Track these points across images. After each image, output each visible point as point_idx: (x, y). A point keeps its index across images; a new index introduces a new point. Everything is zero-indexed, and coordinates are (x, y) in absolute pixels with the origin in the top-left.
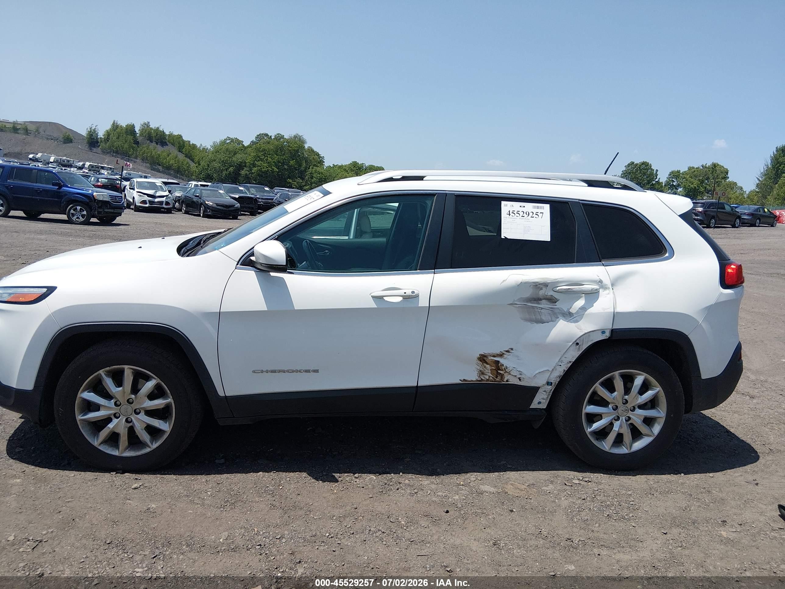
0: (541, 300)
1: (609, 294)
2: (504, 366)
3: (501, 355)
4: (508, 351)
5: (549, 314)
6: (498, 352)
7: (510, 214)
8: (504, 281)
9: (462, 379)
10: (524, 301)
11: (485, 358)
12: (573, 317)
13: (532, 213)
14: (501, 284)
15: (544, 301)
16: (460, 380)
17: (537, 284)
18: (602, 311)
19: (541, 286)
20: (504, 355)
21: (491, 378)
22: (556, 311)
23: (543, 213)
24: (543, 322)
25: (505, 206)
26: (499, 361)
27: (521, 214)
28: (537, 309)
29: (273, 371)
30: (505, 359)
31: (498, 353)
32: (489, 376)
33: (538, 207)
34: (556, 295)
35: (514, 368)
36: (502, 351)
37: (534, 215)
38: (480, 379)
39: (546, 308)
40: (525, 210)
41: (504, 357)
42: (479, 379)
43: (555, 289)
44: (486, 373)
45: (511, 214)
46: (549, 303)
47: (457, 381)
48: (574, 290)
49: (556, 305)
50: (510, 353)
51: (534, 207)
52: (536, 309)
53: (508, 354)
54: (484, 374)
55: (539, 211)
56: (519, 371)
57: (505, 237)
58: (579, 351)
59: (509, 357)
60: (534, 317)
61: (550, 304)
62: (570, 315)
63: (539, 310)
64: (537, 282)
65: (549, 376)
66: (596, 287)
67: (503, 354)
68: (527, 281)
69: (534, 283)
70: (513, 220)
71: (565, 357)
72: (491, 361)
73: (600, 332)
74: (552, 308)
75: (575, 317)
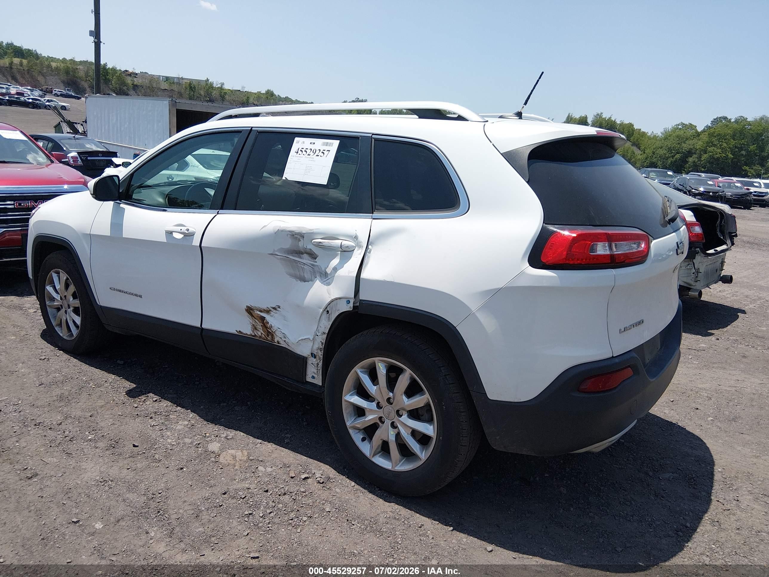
0: (302, 253)
2: (269, 324)
3: (268, 311)
4: (274, 308)
5: (311, 271)
6: (264, 307)
7: (297, 152)
8: (265, 226)
9: (238, 330)
10: (285, 253)
11: (252, 311)
12: (328, 278)
13: (319, 151)
14: (262, 229)
15: (305, 255)
16: (236, 331)
17: (294, 233)
18: (347, 274)
19: (298, 237)
20: (271, 312)
21: (263, 336)
22: (316, 269)
23: (329, 151)
24: (305, 281)
25: (297, 143)
26: (265, 317)
27: (308, 151)
28: (300, 264)
29: (120, 291)
30: (272, 316)
31: (265, 309)
32: (261, 333)
33: (327, 144)
34: (315, 250)
35: (278, 328)
36: (269, 307)
37: (321, 154)
38: (254, 335)
39: (308, 264)
40: (313, 147)
41: (271, 314)
42: (252, 334)
43: (311, 242)
44: (258, 329)
45: (300, 152)
46: (310, 259)
47: (233, 331)
48: (324, 244)
49: (316, 262)
50: (277, 311)
51: (324, 144)
52: (299, 264)
53: (275, 311)
54: (257, 330)
55: (327, 148)
56: (283, 333)
57: (286, 178)
58: (329, 321)
59: (276, 315)
60: (298, 273)
61: (312, 260)
62: (326, 276)
63: (302, 266)
64: (293, 231)
65: (313, 347)
66: (352, 244)
67: (270, 310)
68: (284, 228)
69: (290, 231)
70: (298, 159)
71: (320, 327)
72: (257, 315)
73: (345, 301)
74: (313, 265)
75: (329, 277)
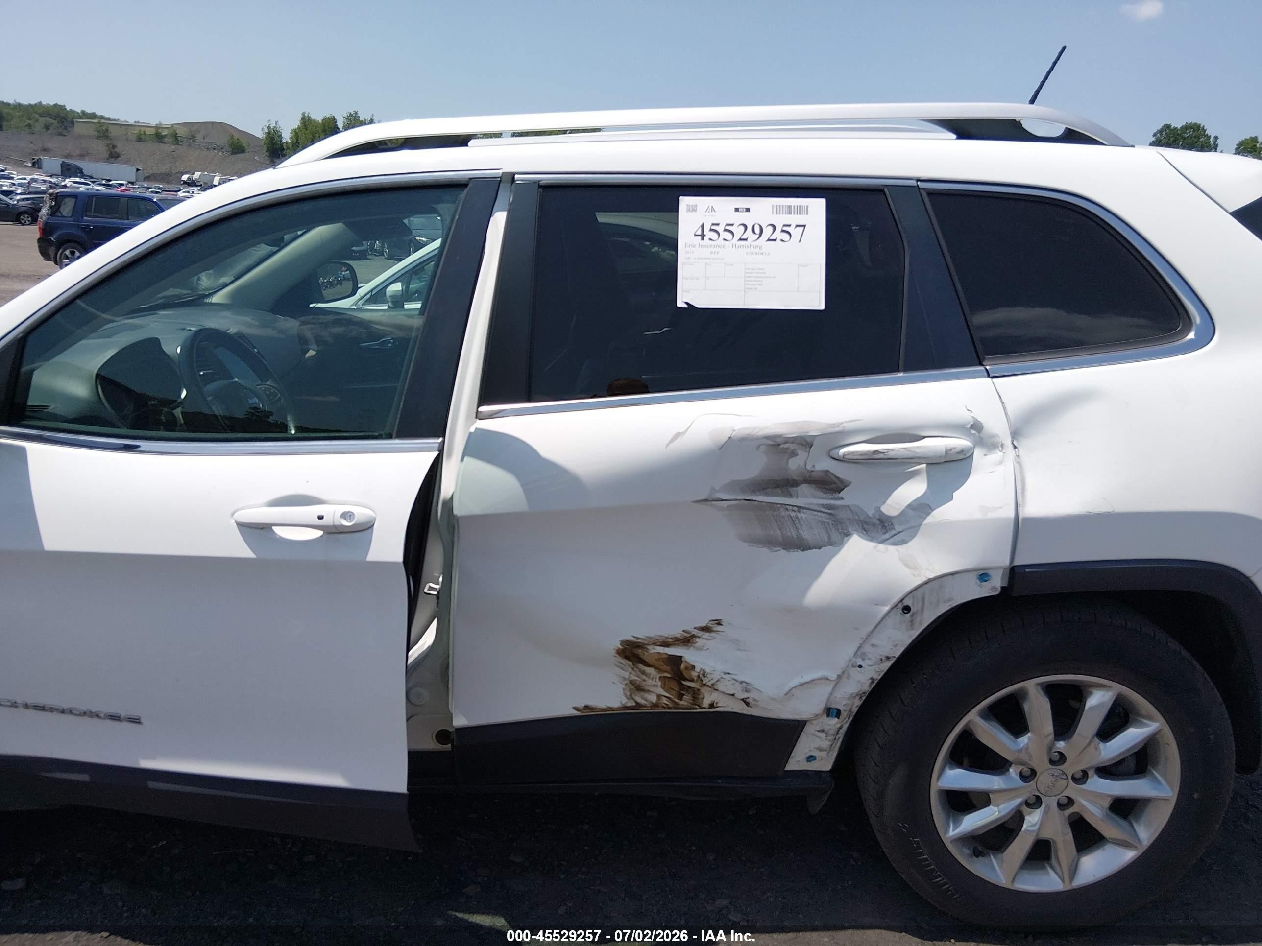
0: (794, 483)
1: (1001, 462)
2: (698, 669)
3: (687, 640)
4: (706, 629)
5: (823, 523)
6: (676, 631)
7: (703, 236)
8: (678, 435)
9: (581, 705)
10: (743, 491)
11: (639, 652)
12: (893, 532)
13: (771, 228)
14: (668, 445)
15: (804, 488)
16: (575, 708)
17: (778, 440)
18: (978, 515)
19: (792, 447)
20: (697, 640)
21: (665, 701)
22: (842, 515)
23: (804, 226)
24: (803, 546)
25: (688, 210)
26: (681, 657)
27: (738, 231)
28: (787, 509)
30: (700, 649)
31: (678, 636)
32: (659, 696)
33: (790, 210)
34: (839, 471)
35: (725, 673)
36: (690, 628)
37: (778, 235)
38: (634, 704)
39: (812, 507)
40: (749, 219)
41: (697, 645)
42: (629, 704)
43: (833, 453)
44: (647, 688)
45: (709, 234)
46: (819, 493)
47: (567, 711)
49: (842, 498)
50: (713, 634)
51: (779, 210)
52: (782, 510)
53: (707, 635)
54: (643, 690)
55: (794, 219)
56: (742, 682)
57: (687, 303)
58: (912, 629)
59: (710, 644)
60: (778, 532)
61: (824, 495)
62: (884, 527)
63: (793, 514)
64: (780, 436)
65: (831, 694)
66: (960, 442)
67: (693, 636)
68: (747, 432)
69: (768, 437)
70: (711, 253)
71: (873, 645)
72: (657, 657)
73: (973, 579)
74: (830, 507)
75: (898, 528)
